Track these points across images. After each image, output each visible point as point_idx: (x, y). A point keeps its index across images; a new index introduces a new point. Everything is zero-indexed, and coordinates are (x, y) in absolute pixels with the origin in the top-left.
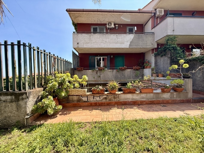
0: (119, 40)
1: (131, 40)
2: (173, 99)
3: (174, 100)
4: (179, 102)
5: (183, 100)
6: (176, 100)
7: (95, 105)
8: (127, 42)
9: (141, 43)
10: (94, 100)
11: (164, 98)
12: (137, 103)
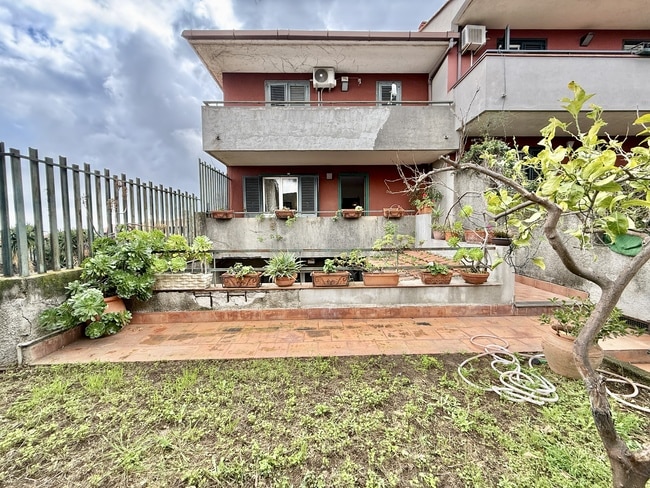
0: (342, 125)
1: (381, 126)
2: (457, 305)
3: (460, 307)
4: (476, 312)
5: (487, 308)
6: (465, 307)
7: (231, 318)
8: (369, 132)
9: (411, 136)
10: (231, 303)
11: (430, 301)
12: (352, 316)
